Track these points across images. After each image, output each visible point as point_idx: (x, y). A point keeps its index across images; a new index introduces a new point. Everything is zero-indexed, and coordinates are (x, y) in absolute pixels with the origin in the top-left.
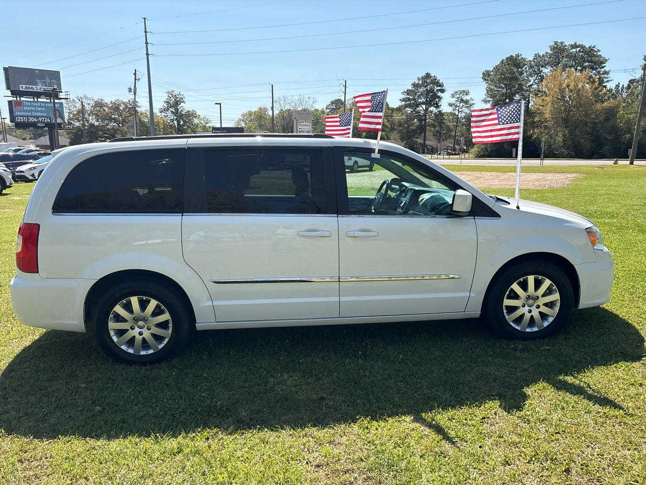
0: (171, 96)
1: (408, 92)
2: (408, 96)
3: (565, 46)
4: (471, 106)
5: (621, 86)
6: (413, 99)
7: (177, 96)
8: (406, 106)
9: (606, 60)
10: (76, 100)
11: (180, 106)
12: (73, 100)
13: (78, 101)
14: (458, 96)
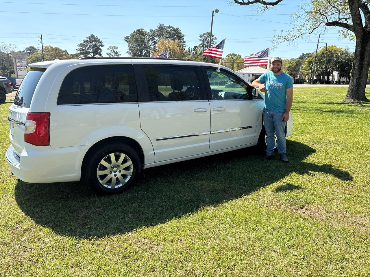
1: (81, 45)
2: (82, 48)
3: (165, 26)
4: (119, 55)
5: (191, 49)
6: (85, 50)
8: (81, 54)
9: (184, 36)
14: (111, 49)
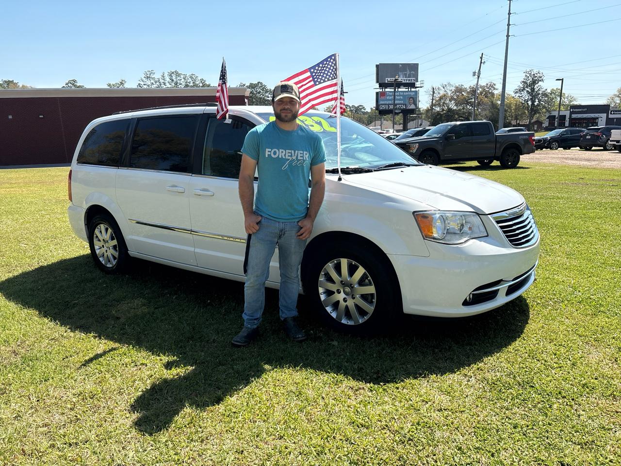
0: (528, 75)
7: (536, 75)
10: (441, 87)
11: (537, 85)
12: (438, 88)
13: (442, 88)
